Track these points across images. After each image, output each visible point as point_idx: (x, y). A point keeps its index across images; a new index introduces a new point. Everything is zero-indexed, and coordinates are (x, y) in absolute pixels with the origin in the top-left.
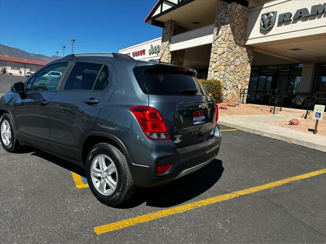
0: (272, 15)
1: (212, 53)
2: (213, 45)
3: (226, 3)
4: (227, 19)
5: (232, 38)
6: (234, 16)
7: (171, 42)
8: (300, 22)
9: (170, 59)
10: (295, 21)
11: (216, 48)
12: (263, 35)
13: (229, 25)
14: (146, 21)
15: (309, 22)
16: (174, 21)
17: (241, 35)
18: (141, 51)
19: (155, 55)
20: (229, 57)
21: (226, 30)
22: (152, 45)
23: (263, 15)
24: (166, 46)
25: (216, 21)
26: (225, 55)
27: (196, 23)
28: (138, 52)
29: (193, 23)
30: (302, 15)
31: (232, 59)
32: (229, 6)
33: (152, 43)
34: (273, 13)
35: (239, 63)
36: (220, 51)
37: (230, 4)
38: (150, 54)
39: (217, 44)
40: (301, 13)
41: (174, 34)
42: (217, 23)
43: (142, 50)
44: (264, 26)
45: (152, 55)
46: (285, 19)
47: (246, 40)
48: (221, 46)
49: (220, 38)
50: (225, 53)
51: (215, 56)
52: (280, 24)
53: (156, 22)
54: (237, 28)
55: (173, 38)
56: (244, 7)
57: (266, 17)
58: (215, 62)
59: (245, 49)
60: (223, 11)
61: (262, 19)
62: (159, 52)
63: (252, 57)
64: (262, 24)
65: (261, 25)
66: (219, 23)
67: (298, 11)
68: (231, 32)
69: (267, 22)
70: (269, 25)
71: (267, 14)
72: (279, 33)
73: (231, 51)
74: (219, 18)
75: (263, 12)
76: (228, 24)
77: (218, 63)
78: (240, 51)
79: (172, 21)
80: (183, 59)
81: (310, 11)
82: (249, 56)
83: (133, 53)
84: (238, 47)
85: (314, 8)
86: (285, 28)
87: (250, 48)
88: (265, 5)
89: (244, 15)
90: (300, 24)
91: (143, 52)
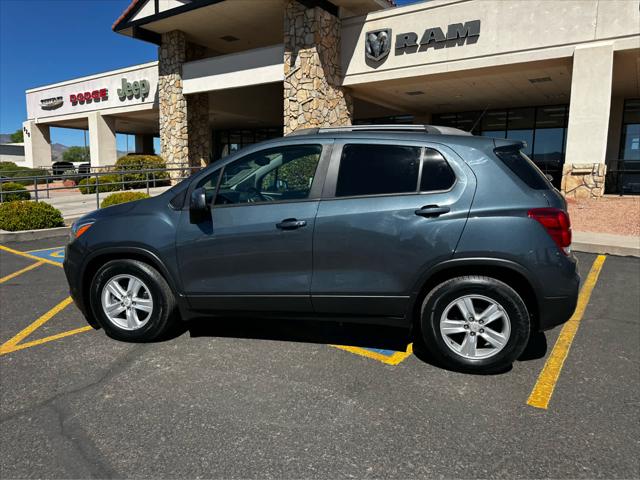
0: (384, 34)
1: (286, 101)
2: (286, 85)
3: (303, 7)
4: (309, 38)
5: (321, 73)
6: (322, 34)
7: (183, 77)
8: (431, 50)
9: (185, 110)
10: (424, 48)
11: (295, 91)
12: (372, 69)
13: (314, 49)
14: (115, 30)
15: (445, 50)
16: (184, 33)
17: (335, 68)
18: (95, 93)
19: (134, 101)
20: (321, 108)
21: (309, 58)
22: (124, 80)
23: (368, 34)
24: (172, 83)
25: (286, 40)
26: (313, 105)
27: (229, 39)
29: (223, 38)
30: (433, 39)
31: (325, 112)
32: (310, 13)
33: (125, 76)
34: (386, 32)
35: (335, 119)
36: (302, 96)
37: (312, 10)
38: (122, 99)
39: (295, 84)
40: (432, 35)
41: (187, 60)
42: (290, 43)
43: (99, 89)
44: (373, 54)
45: (127, 102)
47: (342, 77)
48: (304, 86)
49: (299, 75)
50: (315, 101)
51: (294, 106)
52: (399, 51)
53: (144, 32)
54: (326, 54)
55: (187, 67)
56: (334, 17)
57: (375, 37)
58: (296, 118)
59: (341, 94)
60: (299, 20)
61: (368, 41)
62: (146, 95)
63: (352, 108)
64: (369, 50)
65: (366, 50)
66: (293, 44)
67: (427, 31)
68: (318, 62)
69: (377, 47)
70: (381, 52)
71: (377, 33)
72: (399, 67)
73: (323, 97)
74: (292, 32)
75: (367, 27)
76: (311, 47)
77: (301, 119)
78: (335, 96)
79: (179, 32)
80: (208, 109)
81: (445, 31)
82: (348, 105)
83: (72, 96)
84: (331, 91)
85: (452, 28)
86: (407, 59)
87: (349, 91)
88: (370, 17)
89: (334, 31)
90: (432, 54)
91: (102, 95)
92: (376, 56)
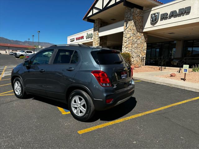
0: (157, 14)
1: (124, 37)
2: (124, 33)
3: (130, 8)
4: (131, 18)
5: (135, 28)
6: (136, 16)
7: (99, 32)
8: (173, 18)
9: (99, 41)
10: (170, 17)
11: (126, 34)
12: (153, 26)
13: (133, 21)
14: (83, 20)
15: (178, 18)
16: (101, 19)
17: (140, 26)
18: (81, 37)
19: (89, 39)
20: (134, 39)
21: (131, 24)
22: (87, 33)
23: (152, 15)
24: (96, 34)
25: (125, 19)
26: (131, 38)
27: (114, 20)
28: (79, 37)
29: (112, 20)
30: (174, 14)
31: (136, 40)
32: (132, 10)
33: (88, 32)
34: (157, 13)
35: (139, 42)
36: (128, 36)
37: (133, 9)
38: (87, 39)
39: (126, 32)
40: (173, 13)
41: (101, 27)
42: (126, 20)
43: (82, 36)
44: (152, 21)
45: (88, 39)
46: (164, 17)
47: (143, 29)
48: (129, 33)
49: (128, 29)
50: (132, 37)
51: (126, 39)
52: (161, 20)
53: (90, 20)
54: (137, 22)
55: (100, 29)
56: (141, 10)
57: (154, 15)
58: (126, 43)
59: (142, 34)
60: (129, 12)
61: (151, 17)
62: (92, 37)
63: (147, 39)
64: (152, 20)
65: (151, 20)
66: (127, 20)
67: (171, 12)
68: (134, 25)
69: (154, 19)
70: (155, 20)
71: (154, 14)
72: (161, 25)
73: (135, 36)
74: (127, 16)
75: (152, 13)
76: (132, 20)
77: (127, 43)
78: (140, 35)
79: (99, 19)
80: (107, 41)
81: (178, 12)
82: (145, 38)
83: (76, 38)
84: (138, 33)
85: (180, 10)
86: (164, 22)
87: (145, 33)
88: (153, 9)
89: (141, 15)
91: (82, 38)
92: (154, 22)
